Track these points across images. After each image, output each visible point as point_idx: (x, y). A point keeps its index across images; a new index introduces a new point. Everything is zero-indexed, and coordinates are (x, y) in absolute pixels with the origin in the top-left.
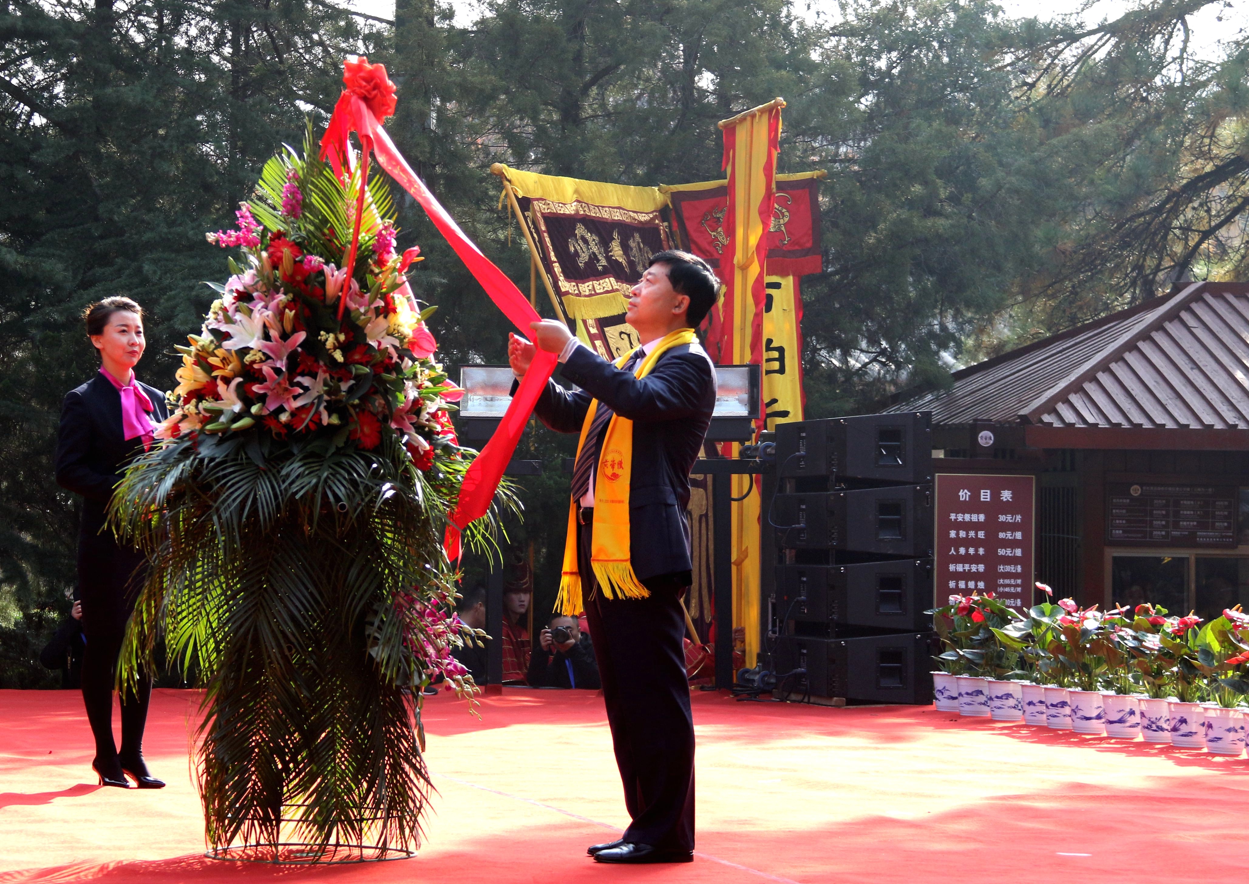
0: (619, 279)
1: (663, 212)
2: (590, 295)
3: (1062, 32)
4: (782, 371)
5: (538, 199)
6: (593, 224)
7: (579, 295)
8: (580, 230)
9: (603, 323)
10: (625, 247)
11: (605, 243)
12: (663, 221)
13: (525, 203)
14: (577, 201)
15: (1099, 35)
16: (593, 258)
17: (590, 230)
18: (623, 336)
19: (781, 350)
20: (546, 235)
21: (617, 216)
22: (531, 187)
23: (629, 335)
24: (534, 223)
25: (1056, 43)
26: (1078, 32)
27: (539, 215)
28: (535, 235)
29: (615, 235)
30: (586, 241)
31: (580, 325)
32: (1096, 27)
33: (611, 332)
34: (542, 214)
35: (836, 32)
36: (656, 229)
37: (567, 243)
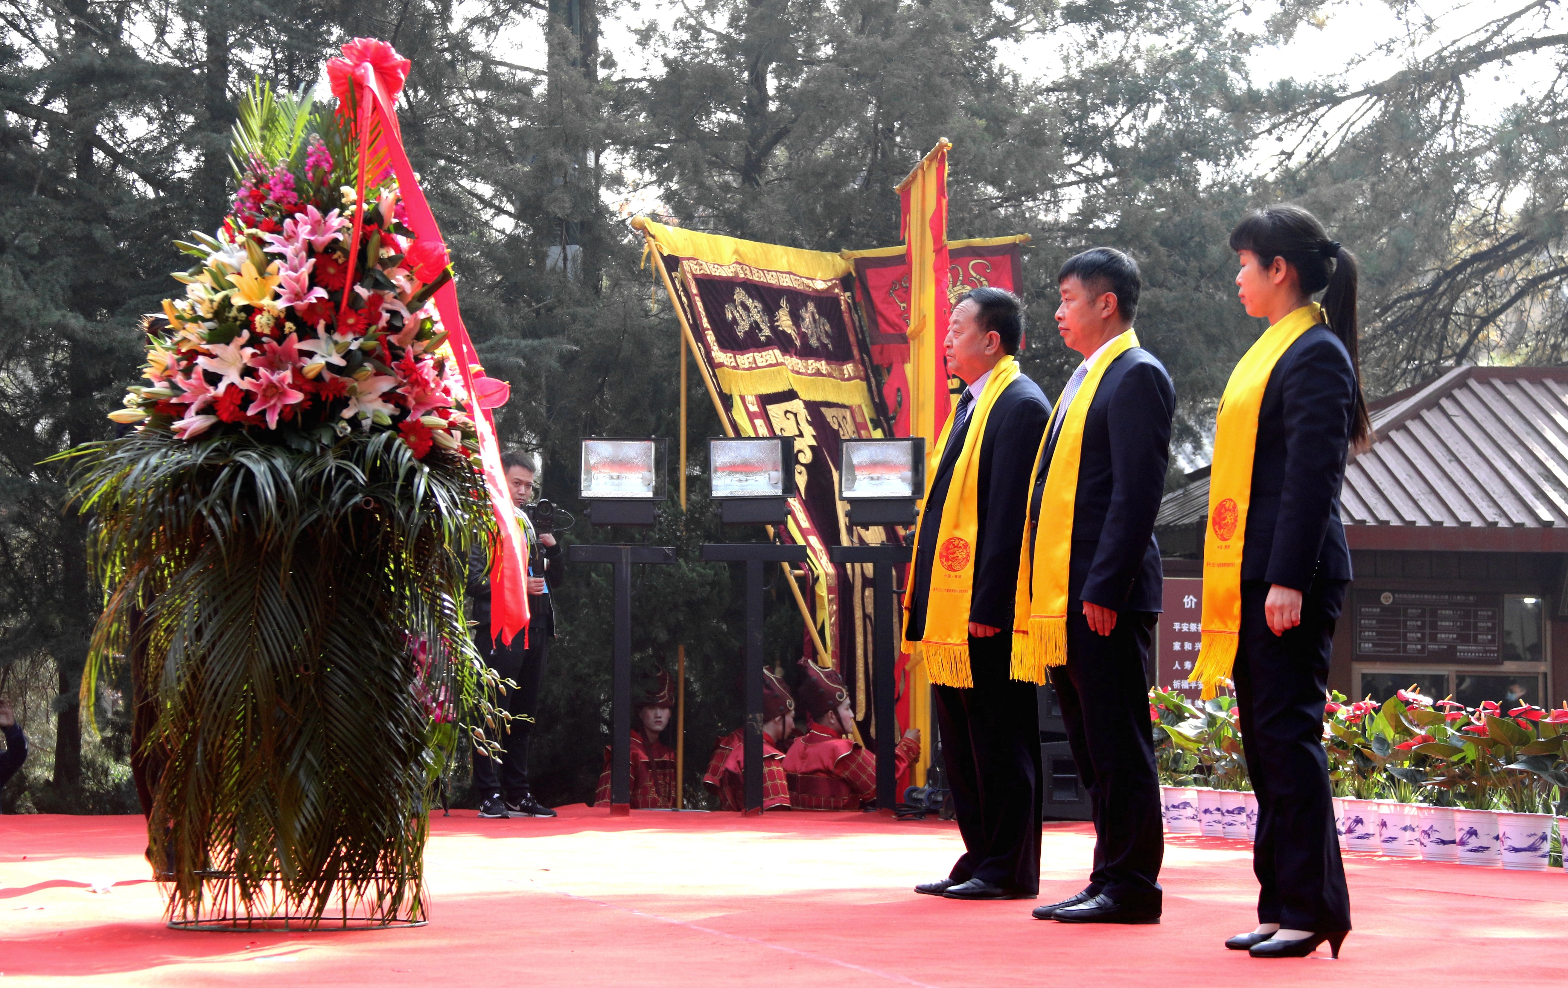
0: (785, 351)
1: (846, 282)
2: (750, 369)
5: (689, 259)
6: (755, 289)
7: (737, 367)
8: (740, 295)
9: (766, 400)
10: (796, 319)
11: (770, 310)
12: (845, 291)
13: (672, 262)
14: (737, 263)
15: (1364, 98)
16: (755, 327)
17: (751, 296)
18: (788, 415)
20: (697, 298)
21: (786, 282)
22: (680, 245)
23: (795, 415)
24: (683, 285)
25: (1316, 107)
26: (1340, 94)
27: (689, 276)
28: (684, 299)
29: (783, 303)
30: (746, 308)
31: (737, 401)
33: (775, 410)
34: (694, 275)
35: (1056, 88)
36: (836, 300)
37: (723, 309)
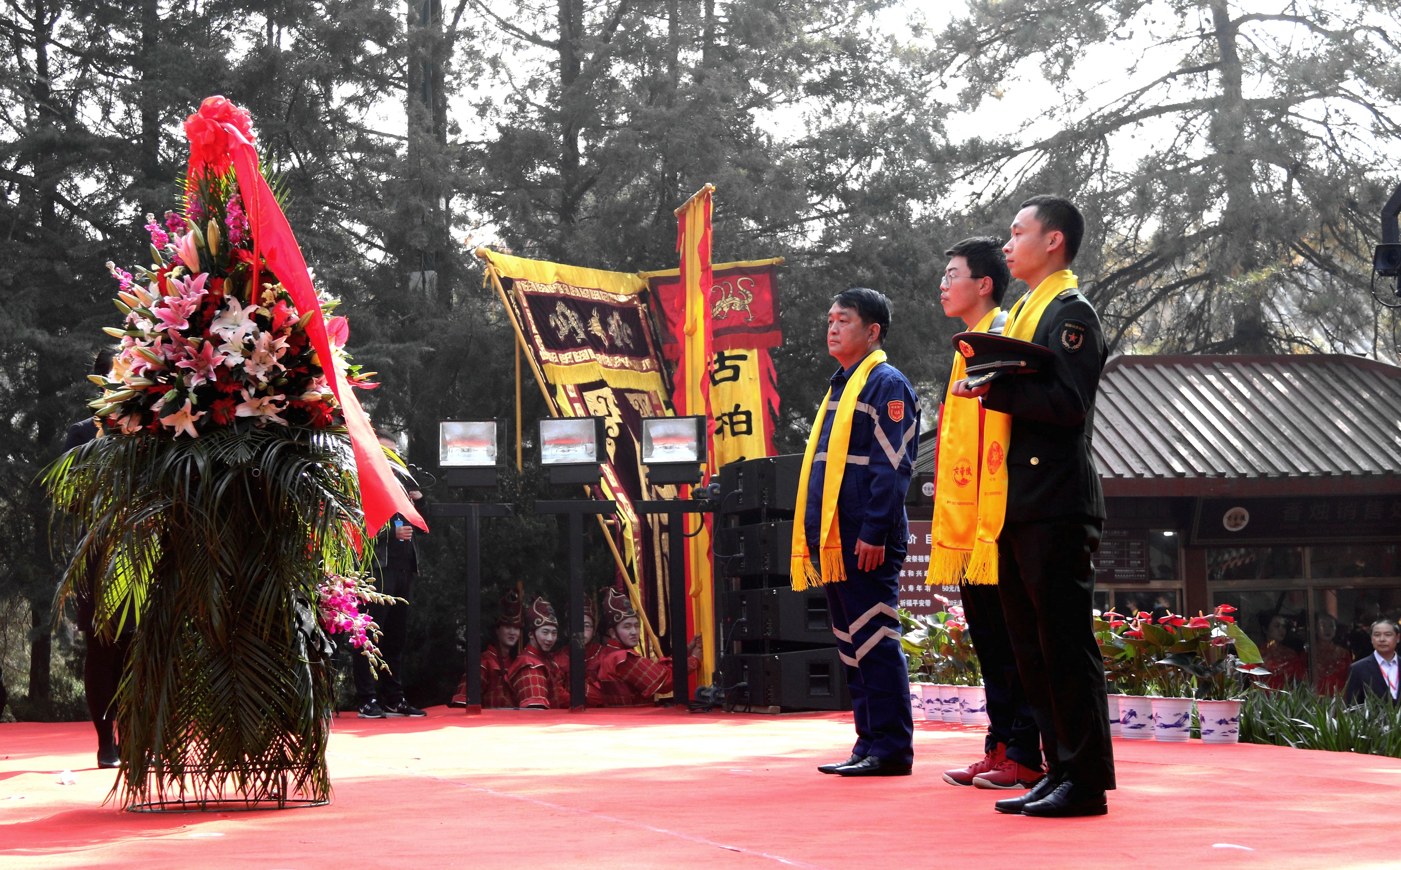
0: (597, 350)
1: (642, 295)
2: (570, 364)
3: (1002, 149)
4: (749, 431)
5: (520, 280)
6: (572, 303)
7: (559, 363)
8: (560, 307)
9: (582, 388)
10: (605, 325)
11: (585, 318)
12: (642, 303)
13: (508, 283)
14: (558, 282)
15: (1034, 151)
16: (573, 332)
17: (569, 308)
18: (600, 399)
19: (748, 414)
20: (528, 310)
21: (596, 296)
22: (513, 270)
23: (605, 399)
24: (516, 300)
25: (998, 158)
26: (1016, 149)
27: (521, 293)
28: (517, 311)
29: (595, 313)
30: (566, 317)
31: (560, 390)
32: (1032, 144)
33: (589, 396)
34: (524, 293)
35: (801, 145)
36: (635, 310)
37: (548, 318)
